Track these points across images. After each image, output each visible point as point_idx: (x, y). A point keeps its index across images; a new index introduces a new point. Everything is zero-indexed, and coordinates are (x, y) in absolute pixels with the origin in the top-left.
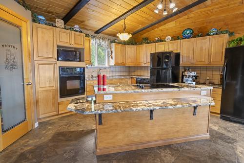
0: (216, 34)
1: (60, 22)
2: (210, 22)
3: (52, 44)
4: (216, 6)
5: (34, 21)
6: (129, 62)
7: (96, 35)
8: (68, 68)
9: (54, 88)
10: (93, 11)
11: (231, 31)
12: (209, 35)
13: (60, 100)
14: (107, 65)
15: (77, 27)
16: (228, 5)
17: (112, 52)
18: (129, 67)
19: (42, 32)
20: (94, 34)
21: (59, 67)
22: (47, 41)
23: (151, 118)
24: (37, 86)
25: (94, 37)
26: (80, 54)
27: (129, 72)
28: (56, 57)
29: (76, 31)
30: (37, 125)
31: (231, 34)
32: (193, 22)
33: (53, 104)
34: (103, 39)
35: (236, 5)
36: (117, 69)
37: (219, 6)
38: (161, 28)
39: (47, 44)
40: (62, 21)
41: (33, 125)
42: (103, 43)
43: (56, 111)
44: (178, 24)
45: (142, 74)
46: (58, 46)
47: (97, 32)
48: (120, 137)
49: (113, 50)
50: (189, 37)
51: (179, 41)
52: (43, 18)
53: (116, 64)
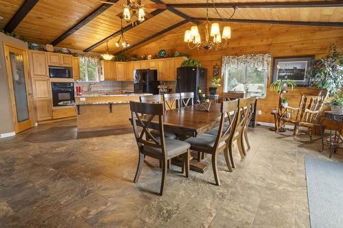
0: (179, 56)
1: (50, 46)
5: (30, 48)
6: (120, 78)
7: (85, 53)
8: (59, 83)
9: (49, 99)
12: (174, 56)
13: (54, 108)
14: (97, 80)
15: (65, 50)
17: (101, 68)
18: (122, 82)
19: (36, 56)
20: (83, 53)
22: (40, 62)
23: (111, 111)
24: (35, 97)
25: (83, 56)
26: (69, 71)
27: (122, 87)
28: (48, 75)
29: (65, 53)
30: (36, 124)
33: (48, 110)
34: (92, 57)
36: (109, 84)
38: (146, 46)
39: (41, 65)
40: (52, 46)
41: (34, 124)
42: (93, 60)
43: (51, 117)
44: (157, 45)
46: (49, 66)
47: (86, 51)
48: (91, 122)
49: (103, 67)
50: (163, 57)
52: (36, 45)
53: (106, 79)
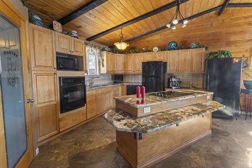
0: (196, 48)
1: (57, 25)
2: (189, 37)
3: (51, 51)
4: (193, 25)
7: (88, 42)
9: (55, 103)
10: (95, 17)
11: (206, 46)
12: (190, 48)
13: (61, 116)
14: (97, 73)
15: (75, 32)
16: (202, 26)
17: (103, 60)
20: (86, 41)
21: (60, 78)
22: (45, 46)
25: (86, 44)
29: (75, 37)
31: (206, 48)
32: (175, 37)
34: (95, 47)
35: (208, 26)
37: (196, 25)
39: (46, 50)
40: (60, 24)
41: (34, 152)
43: (57, 130)
44: (162, 37)
45: (133, 81)
46: (57, 53)
47: (90, 39)
49: (105, 58)
50: (174, 49)
51: (166, 52)
53: (108, 72)
